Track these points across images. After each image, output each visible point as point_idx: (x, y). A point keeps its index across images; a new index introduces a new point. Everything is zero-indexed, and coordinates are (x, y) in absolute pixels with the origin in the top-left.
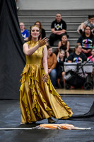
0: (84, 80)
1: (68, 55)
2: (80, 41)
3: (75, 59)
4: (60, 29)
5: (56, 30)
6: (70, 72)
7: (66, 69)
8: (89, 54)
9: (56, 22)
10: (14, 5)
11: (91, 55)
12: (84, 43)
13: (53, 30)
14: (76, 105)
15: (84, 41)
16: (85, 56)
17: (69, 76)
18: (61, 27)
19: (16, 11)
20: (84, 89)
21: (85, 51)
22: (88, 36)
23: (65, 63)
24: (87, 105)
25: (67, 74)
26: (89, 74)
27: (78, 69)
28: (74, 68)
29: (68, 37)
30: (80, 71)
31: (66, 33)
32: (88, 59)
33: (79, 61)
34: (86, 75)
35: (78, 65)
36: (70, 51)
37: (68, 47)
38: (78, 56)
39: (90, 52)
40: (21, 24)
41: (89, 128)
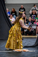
10: (4, 2)
14: (29, 42)
22: (34, 14)
24: (34, 41)
32: (34, 23)
38: (30, 22)
41: (35, 51)
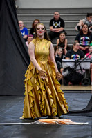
0: (82, 76)
1: (66, 52)
2: (78, 39)
3: (72, 56)
4: (58, 27)
5: (54, 27)
6: (68, 68)
7: (65, 65)
8: (87, 51)
9: (54, 20)
10: (13, 4)
11: (89, 52)
12: (82, 40)
13: (51, 28)
14: (74, 100)
15: (81, 38)
16: (83, 53)
17: (67, 72)
18: (59, 25)
19: (15, 9)
20: (81, 85)
21: (83, 48)
22: (85, 34)
23: (63, 60)
24: (85, 100)
25: (65, 70)
26: (87, 70)
27: (76, 65)
28: (71, 65)
29: (66, 34)
30: (78, 68)
31: (64, 31)
32: (86, 56)
33: (77, 57)
34: (84, 71)
35: (75, 62)
36: (68, 48)
37: (66, 44)
38: (75, 53)
39: (88, 49)
40: (20, 22)
41: (87, 123)
